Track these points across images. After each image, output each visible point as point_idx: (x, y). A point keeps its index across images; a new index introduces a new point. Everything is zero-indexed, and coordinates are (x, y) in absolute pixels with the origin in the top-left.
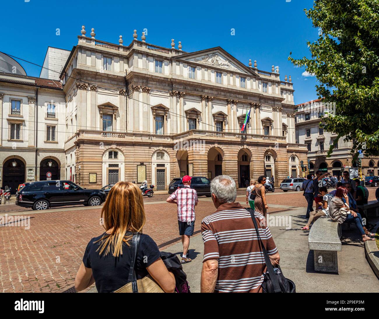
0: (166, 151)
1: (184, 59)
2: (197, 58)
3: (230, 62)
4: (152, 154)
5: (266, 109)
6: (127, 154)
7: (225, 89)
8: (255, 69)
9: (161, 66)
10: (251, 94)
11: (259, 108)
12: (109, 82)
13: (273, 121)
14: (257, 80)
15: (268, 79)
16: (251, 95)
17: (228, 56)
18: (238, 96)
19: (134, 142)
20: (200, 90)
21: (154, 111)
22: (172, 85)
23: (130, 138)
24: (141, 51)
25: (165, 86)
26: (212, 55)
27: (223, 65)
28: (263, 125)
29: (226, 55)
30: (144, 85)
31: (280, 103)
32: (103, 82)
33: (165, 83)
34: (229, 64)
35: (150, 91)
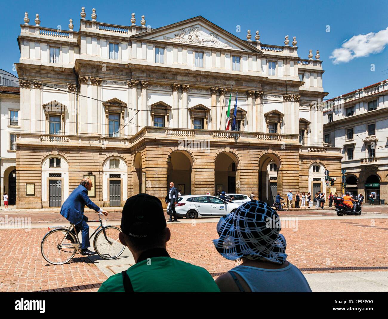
0: (122, 158)
1: (148, 38)
2: (167, 36)
3: (217, 36)
4: (103, 162)
5: (272, 98)
6: (72, 161)
7: (206, 74)
8: (256, 44)
9: (117, 51)
10: (248, 77)
11: (261, 98)
12: (56, 76)
13: (284, 115)
14: (259, 58)
15: (277, 56)
16: (249, 79)
17: (214, 28)
18: (227, 82)
19: (80, 147)
20: (170, 77)
21: (107, 107)
22: (131, 73)
23: (76, 142)
24: (90, 33)
25: (122, 75)
26: (189, 28)
27: (206, 41)
28: (266, 122)
29: (210, 26)
30: (94, 75)
31: (296, 90)
32: (48, 78)
33: (122, 71)
34: (215, 39)
35: (102, 83)
